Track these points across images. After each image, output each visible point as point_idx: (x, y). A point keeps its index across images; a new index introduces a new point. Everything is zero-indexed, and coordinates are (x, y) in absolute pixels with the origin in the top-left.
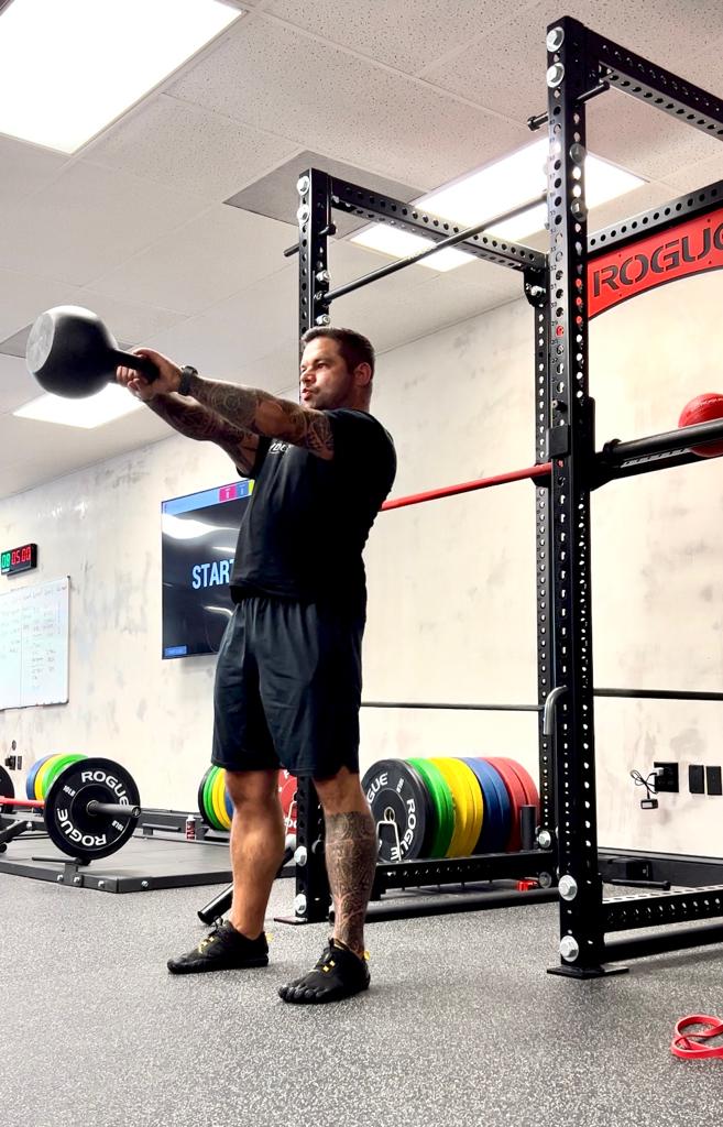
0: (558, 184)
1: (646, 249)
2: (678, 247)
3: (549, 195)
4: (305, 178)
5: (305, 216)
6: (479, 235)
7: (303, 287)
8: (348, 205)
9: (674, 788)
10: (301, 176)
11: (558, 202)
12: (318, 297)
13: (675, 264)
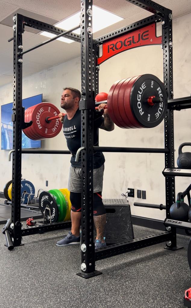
0: (83, 22)
1: (122, 39)
2: (131, 39)
3: (81, 25)
4: (15, 16)
5: (15, 28)
6: (70, 33)
7: (15, 50)
8: (30, 25)
9: (133, 196)
10: (14, 16)
11: (83, 28)
12: (18, 53)
13: (130, 44)
